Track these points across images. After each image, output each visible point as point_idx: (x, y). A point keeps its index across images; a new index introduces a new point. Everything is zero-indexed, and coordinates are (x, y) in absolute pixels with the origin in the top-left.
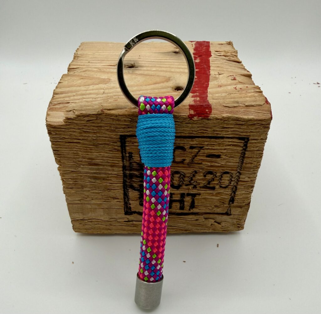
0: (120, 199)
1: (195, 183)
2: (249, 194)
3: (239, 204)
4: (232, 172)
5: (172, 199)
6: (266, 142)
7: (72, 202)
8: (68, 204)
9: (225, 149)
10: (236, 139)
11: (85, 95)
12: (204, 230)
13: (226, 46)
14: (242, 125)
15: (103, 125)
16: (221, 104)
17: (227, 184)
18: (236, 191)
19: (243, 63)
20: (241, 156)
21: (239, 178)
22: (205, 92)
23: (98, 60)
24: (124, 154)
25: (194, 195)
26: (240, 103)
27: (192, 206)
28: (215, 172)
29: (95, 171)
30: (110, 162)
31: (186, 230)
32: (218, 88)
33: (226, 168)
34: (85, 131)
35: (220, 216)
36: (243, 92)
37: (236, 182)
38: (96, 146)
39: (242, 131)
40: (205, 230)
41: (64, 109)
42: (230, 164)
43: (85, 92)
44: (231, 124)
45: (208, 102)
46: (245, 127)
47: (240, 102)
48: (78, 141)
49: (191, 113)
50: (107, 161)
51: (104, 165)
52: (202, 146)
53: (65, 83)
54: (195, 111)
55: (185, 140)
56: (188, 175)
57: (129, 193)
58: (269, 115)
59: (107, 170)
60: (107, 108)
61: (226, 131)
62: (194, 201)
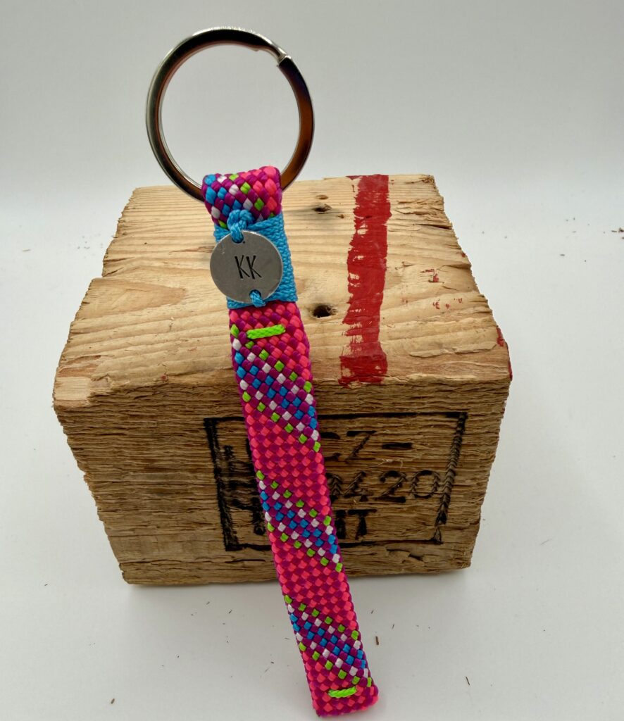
0: (215, 525)
2: (476, 507)
3: (457, 525)
4: (438, 471)
6: (502, 417)
7: (119, 534)
8: (110, 537)
9: (419, 434)
11: (132, 336)
12: (389, 571)
14: (451, 391)
16: (405, 351)
20: (453, 444)
21: (453, 481)
22: (373, 320)
23: (165, 238)
24: (215, 448)
25: (363, 514)
26: (444, 346)
27: (362, 530)
28: (404, 473)
29: (158, 481)
30: (189, 464)
32: (400, 305)
34: (132, 414)
35: (421, 545)
36: (453, 315)
38: (159, 437)
39: (452, 401)
45: (380, 347)
46: (457, 396)
47: (446, 343)
48: (120, 431)
49: (344, 375)
51: (175, 470)
52: (371, 430)
53: (95, 303)
54: (352, 370)
57: (233, 514)
58: (506, 371)
59: (182, 477)
60: (174, 372)
61: (418, 404)
62: (364, 521)
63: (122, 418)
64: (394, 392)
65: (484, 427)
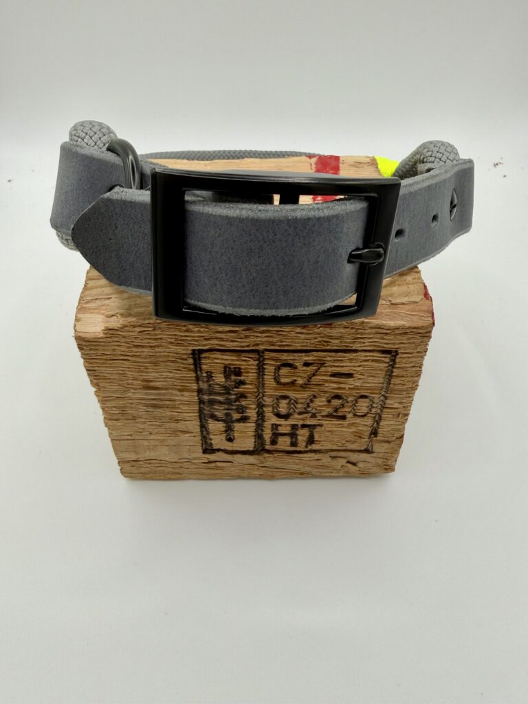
0: (195, 433)
2: (401, 425)
3: (385, 438)
5: (277, 432)
6: (425, 355)
7: (119, 438)
8: (113, 440)
9: (360, 366)
20: (386, 375)
21: (385, 403)
24: (199, 372)
25: (312, 428)
27: (311, 440)
28: (346, 396)
29: (153, 397)
30: (178, 384)
31: (302, 474)
34: (135, 344)
35: (356, 453)
38: (155, 363)
39: (387, 342)
40: (332, 473)
41: (103, 309)
46: (391, 337)
48: (125, 358)
50: (172, 383)
51: (166, 389)
52: (322, 362)
57: (210, 425)
58: (431, 319)
59: (172, 395)
61: (360, 343)
62: (313, 434)
63: (128, 347)
64: (342, 333)
65: (411, 363)
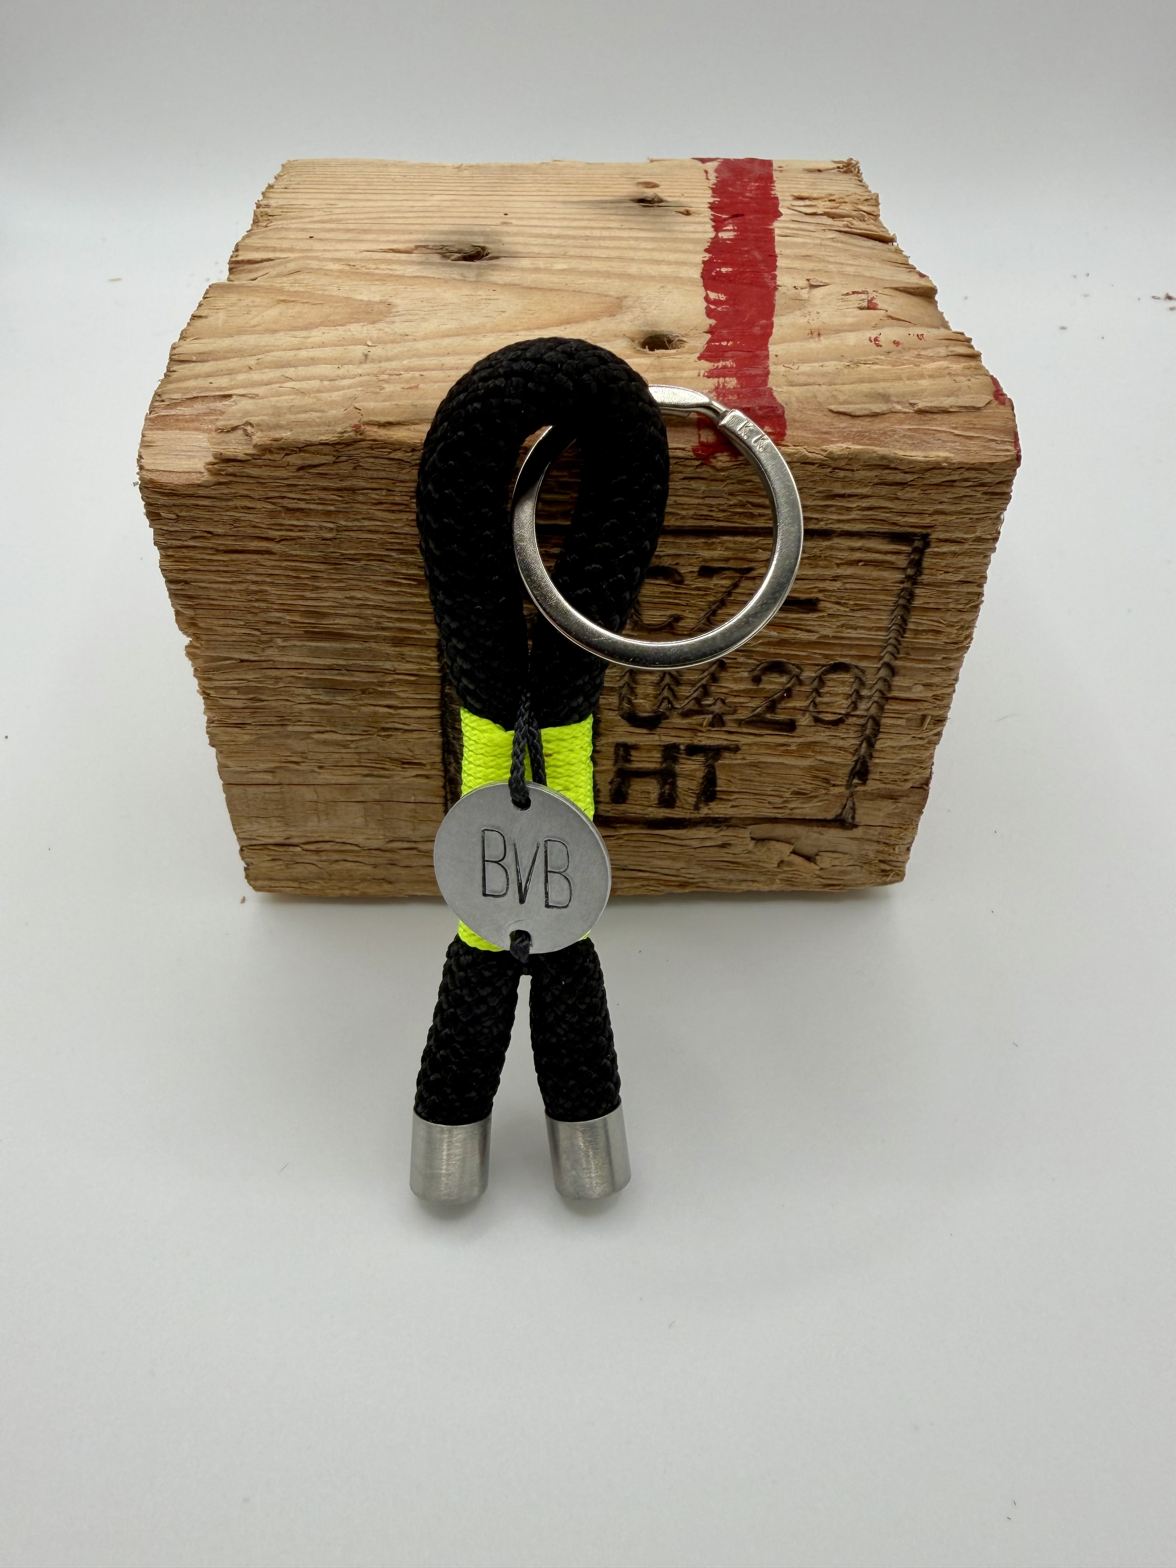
0: (429, 767)
1: (719, 704)
2: (927, 749)
3: (888, 786)
4: (863, 664)
5: (628, 765)
6: (994, 550)
7: (244, 779)
8: (228, 786)
9: (835, 579)
10: (881, 541)
11: (291, 366)
12: (750, 883)
13: (834, 177)
14: (903, 484)
15: (363, 484)
16: (820, 403)
17: (843, 712)
18: (876, 736)
19: (900, 243)
20: (897, 606)
21: (890, 687)
22: (757, 356)
23: (348, 231)
25: (714, 753)
26: (894, 399)
27: (708, 791)
28: (798, 667)
29: (329, 662)
30: (391, 625)
31: (682, 885)
32: (807, 338)
33: (840, 648)
34: (290, 506)
35: (815, 829)
36: (907, 356)
37: (876, 702)
38: (335, 563)
39: (903, 507)
40: (755, 884)
41: (211, 422)
42: (853, 634)
43: (292, 353)
44: (861, 483)
45: (771, 395)
46: (915, 495)
47: (897, 396)
48: (264, 545)
49: (703, 439)
50: (378, 623)
51: (364, 639)
52: (746, 565)
53: (217, 319)
55: (683, 541)
56: (694, 677)
58: (1010, 448)
59: (376, 655)
60: (377, 419)
61: (839, 510)
62: (714, 774)
65: (959, 570)
